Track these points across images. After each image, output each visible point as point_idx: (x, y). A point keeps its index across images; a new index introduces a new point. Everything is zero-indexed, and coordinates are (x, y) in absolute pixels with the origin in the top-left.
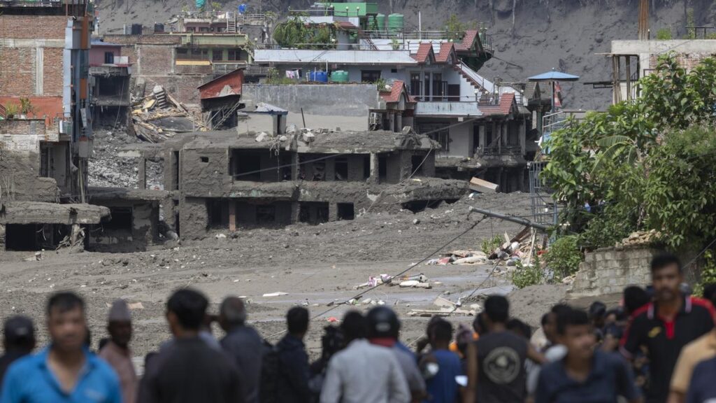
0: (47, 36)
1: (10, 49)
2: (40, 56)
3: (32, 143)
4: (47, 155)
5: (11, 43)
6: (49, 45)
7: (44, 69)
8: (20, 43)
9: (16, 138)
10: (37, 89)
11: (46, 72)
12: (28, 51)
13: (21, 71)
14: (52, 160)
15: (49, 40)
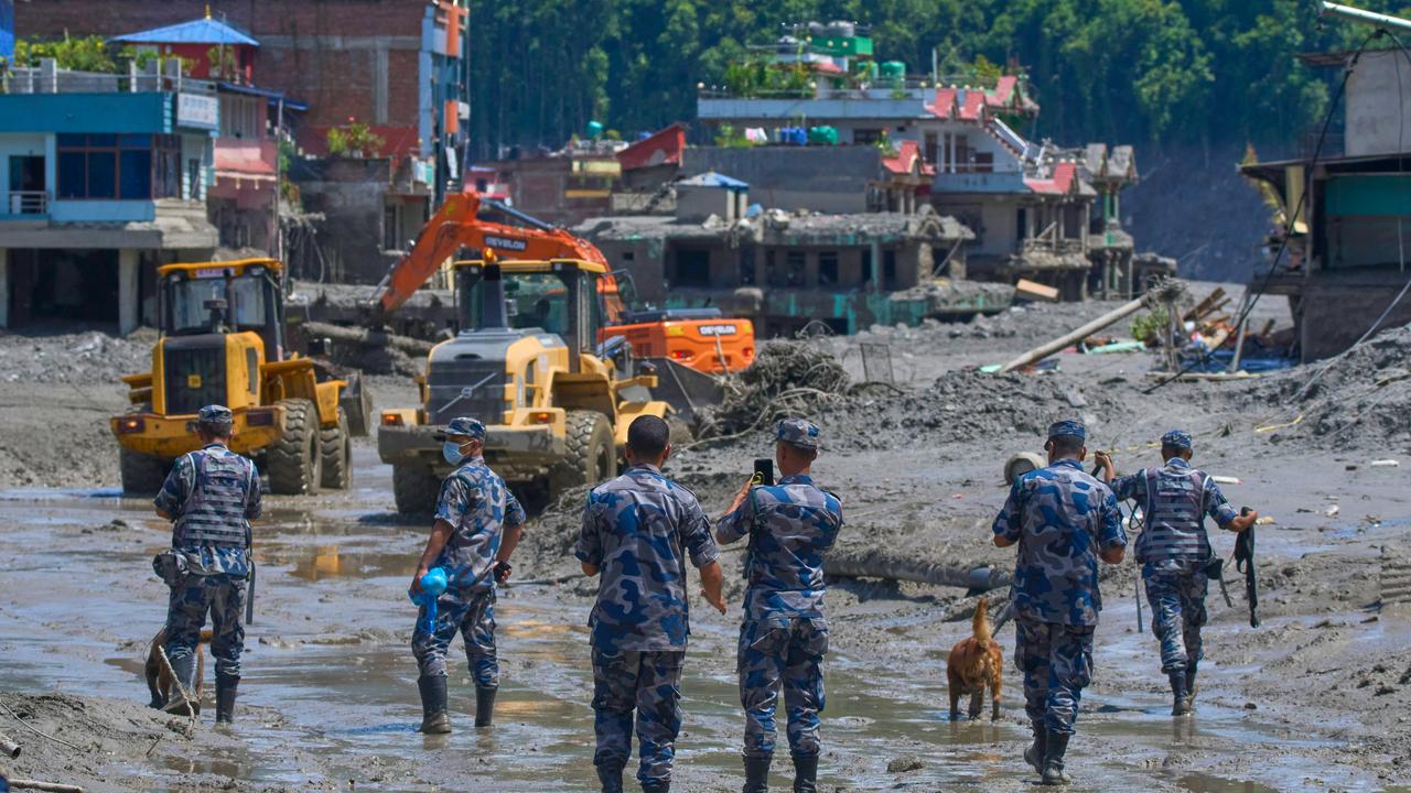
0: (394, 32)
1: (337, 54)
2: (383, 64)
3: (370, 194)
4: (394, 217)
5: (337, 43)
6: (397, 46)
7: (390, 83)
8: (353, 43)
9: (346, 188)
10: (378, 115)
11: (392, 89)
12: (365, 56)
13: (353, 86)
14: (402, 225)
15: (397, 38)
